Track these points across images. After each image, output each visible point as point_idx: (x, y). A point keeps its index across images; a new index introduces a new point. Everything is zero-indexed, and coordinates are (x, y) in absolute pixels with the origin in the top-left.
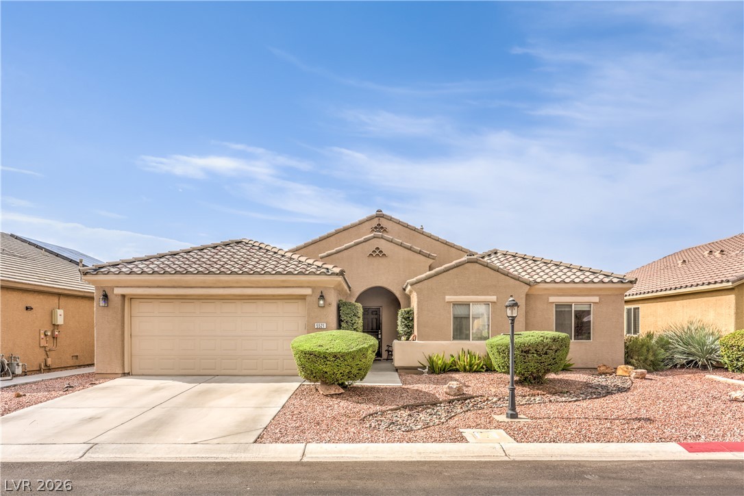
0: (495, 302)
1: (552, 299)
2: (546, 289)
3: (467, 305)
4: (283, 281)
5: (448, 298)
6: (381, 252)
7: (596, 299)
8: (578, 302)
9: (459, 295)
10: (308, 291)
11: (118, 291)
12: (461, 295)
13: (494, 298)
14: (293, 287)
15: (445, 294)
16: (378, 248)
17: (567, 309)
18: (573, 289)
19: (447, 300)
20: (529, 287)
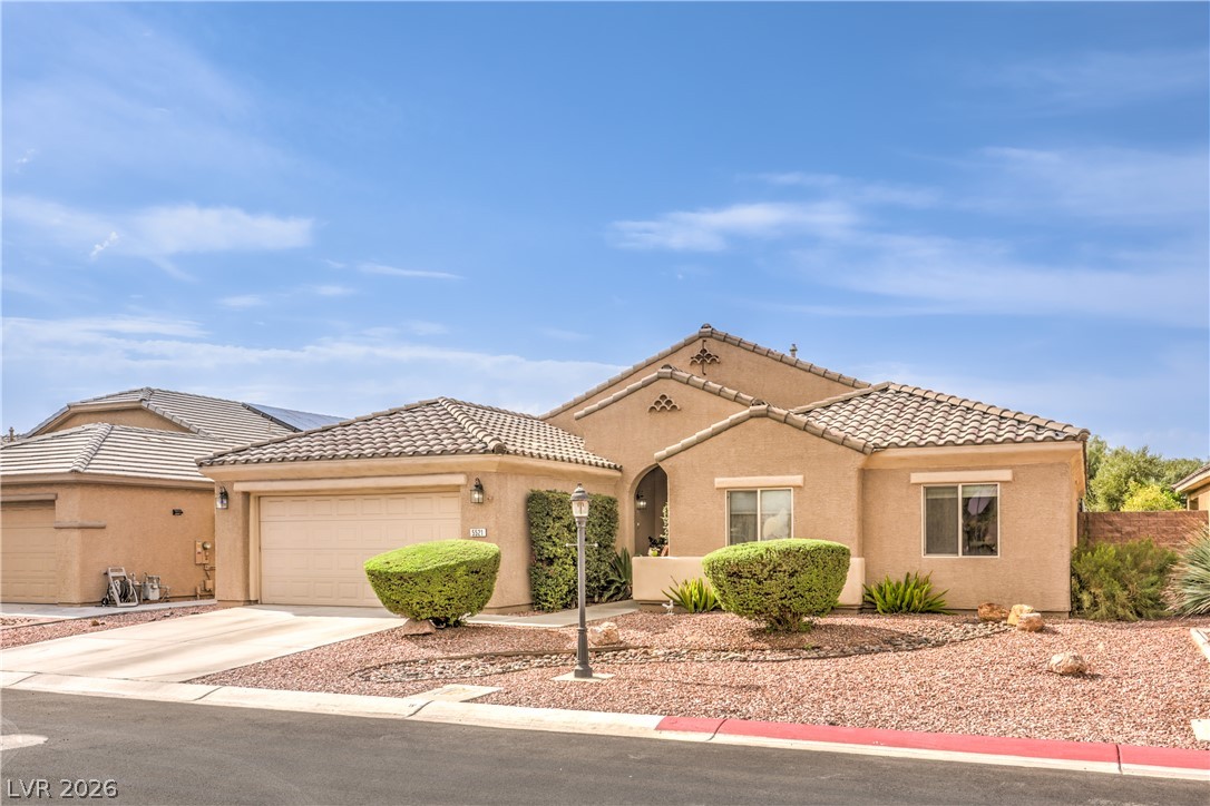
0: (799, 487)
1: (916, 478)
2: (902, 459)
3: (751, 493)
4: (425, 465)
5: (721, 482)
6: (669, 402)
7: (1006, 475)
8: (970, 480)
9: (737, 476)
10: (460, 480)
11: (239, 487)
12: (741, 475)
13: (798, 479)
14: (441, 474)
15: (713, 475)
16: (663, 397)
17: (947, 496)
18: (955, 456)
19: (717, 486)
20: (862, 457)
